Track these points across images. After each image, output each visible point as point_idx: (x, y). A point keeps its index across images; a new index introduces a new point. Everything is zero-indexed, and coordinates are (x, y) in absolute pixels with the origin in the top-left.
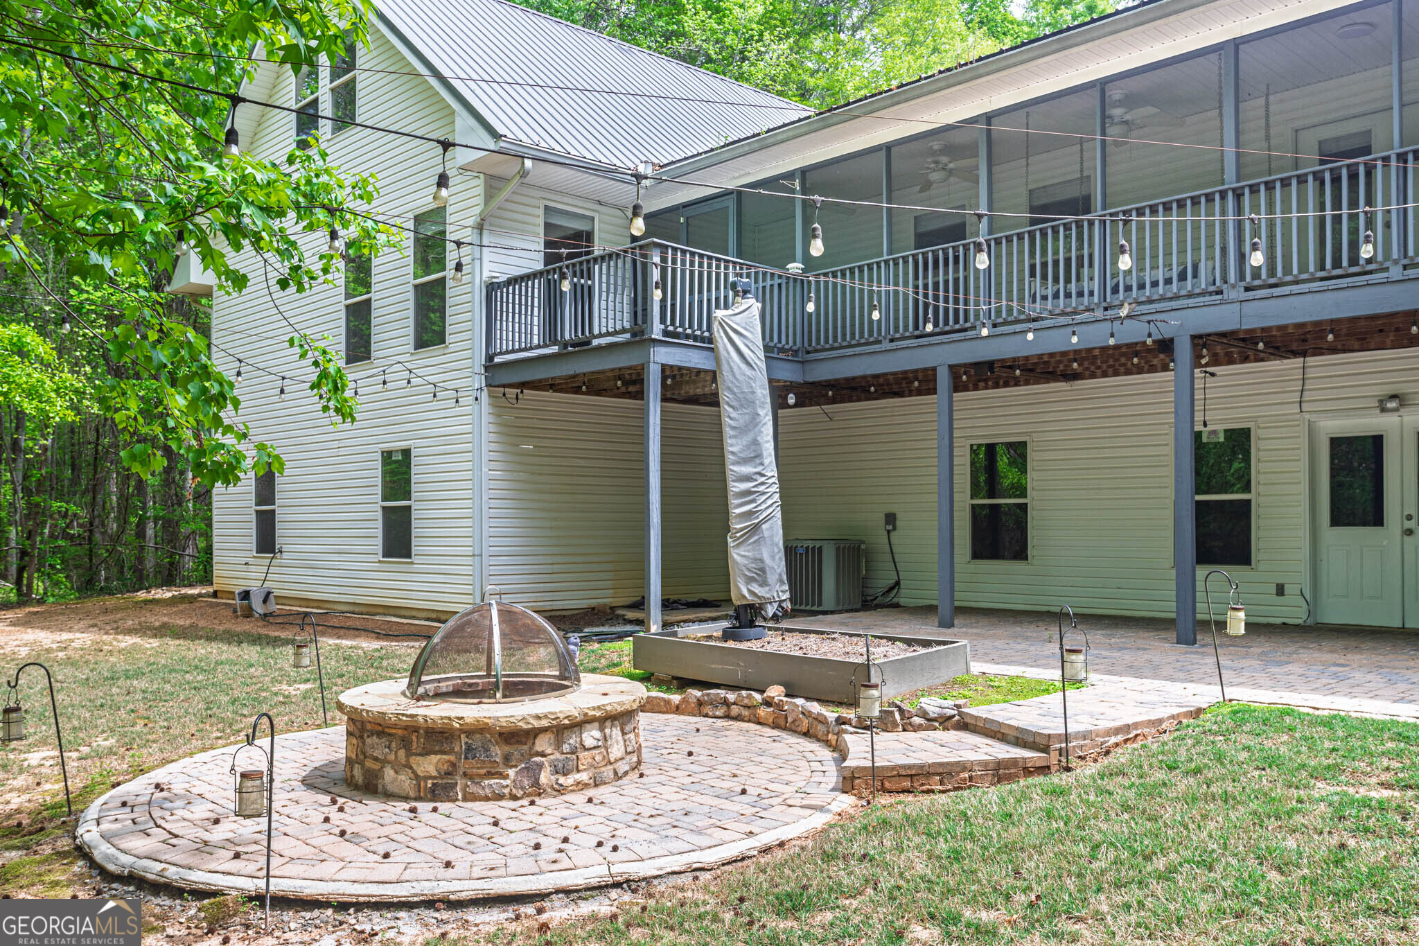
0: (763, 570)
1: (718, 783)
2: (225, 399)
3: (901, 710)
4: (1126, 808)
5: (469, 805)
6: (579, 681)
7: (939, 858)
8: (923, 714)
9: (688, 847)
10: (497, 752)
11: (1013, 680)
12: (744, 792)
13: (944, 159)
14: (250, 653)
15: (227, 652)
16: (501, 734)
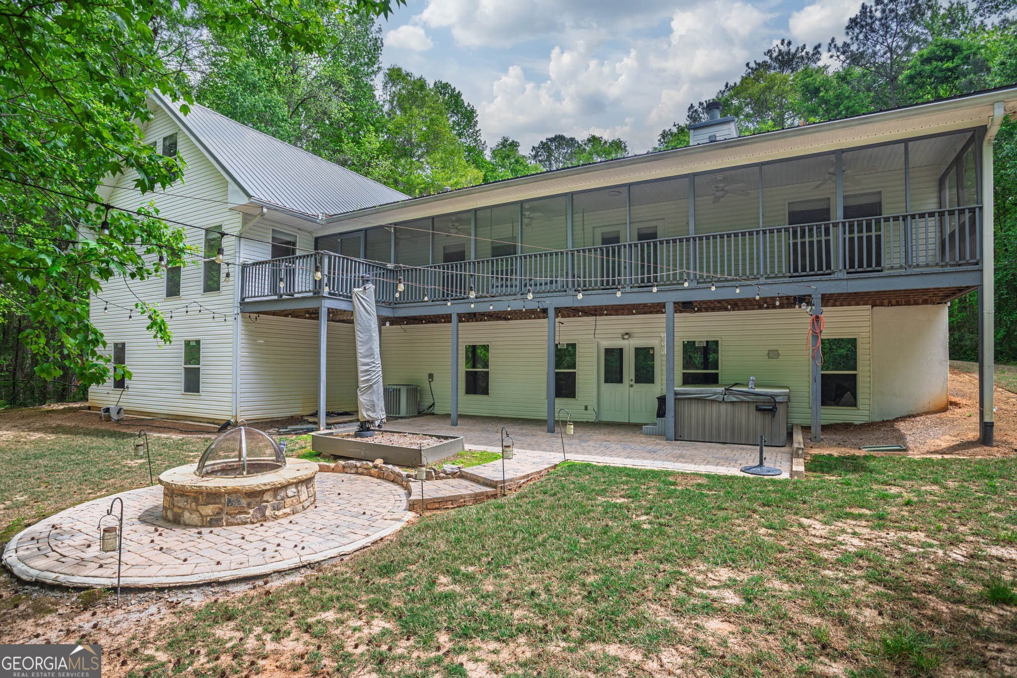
0: (374, 406)
1: (352, 509)
2: (98, 342)
3: (435, 471)
4: (527, 513)
5: (229, 528)
6: (285, 462)
7: (451, 542)
8: (444, 472)
9: (337, 544)
10: (244, 502)
11: (482, 453)
12: (364, 513)
13: (456, 224)
14: (109, 442)
15: (97, 442)
16: (246, 493)
